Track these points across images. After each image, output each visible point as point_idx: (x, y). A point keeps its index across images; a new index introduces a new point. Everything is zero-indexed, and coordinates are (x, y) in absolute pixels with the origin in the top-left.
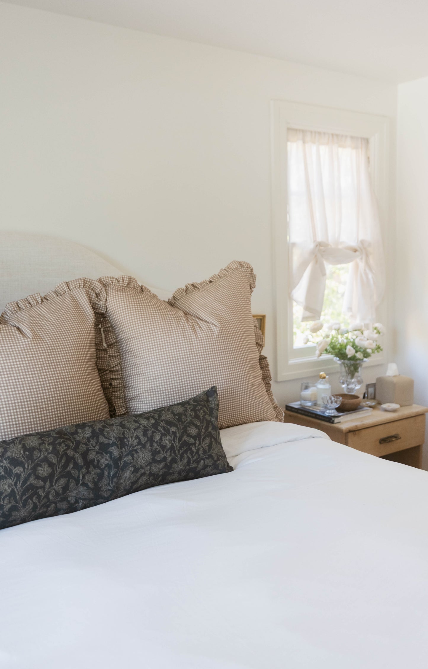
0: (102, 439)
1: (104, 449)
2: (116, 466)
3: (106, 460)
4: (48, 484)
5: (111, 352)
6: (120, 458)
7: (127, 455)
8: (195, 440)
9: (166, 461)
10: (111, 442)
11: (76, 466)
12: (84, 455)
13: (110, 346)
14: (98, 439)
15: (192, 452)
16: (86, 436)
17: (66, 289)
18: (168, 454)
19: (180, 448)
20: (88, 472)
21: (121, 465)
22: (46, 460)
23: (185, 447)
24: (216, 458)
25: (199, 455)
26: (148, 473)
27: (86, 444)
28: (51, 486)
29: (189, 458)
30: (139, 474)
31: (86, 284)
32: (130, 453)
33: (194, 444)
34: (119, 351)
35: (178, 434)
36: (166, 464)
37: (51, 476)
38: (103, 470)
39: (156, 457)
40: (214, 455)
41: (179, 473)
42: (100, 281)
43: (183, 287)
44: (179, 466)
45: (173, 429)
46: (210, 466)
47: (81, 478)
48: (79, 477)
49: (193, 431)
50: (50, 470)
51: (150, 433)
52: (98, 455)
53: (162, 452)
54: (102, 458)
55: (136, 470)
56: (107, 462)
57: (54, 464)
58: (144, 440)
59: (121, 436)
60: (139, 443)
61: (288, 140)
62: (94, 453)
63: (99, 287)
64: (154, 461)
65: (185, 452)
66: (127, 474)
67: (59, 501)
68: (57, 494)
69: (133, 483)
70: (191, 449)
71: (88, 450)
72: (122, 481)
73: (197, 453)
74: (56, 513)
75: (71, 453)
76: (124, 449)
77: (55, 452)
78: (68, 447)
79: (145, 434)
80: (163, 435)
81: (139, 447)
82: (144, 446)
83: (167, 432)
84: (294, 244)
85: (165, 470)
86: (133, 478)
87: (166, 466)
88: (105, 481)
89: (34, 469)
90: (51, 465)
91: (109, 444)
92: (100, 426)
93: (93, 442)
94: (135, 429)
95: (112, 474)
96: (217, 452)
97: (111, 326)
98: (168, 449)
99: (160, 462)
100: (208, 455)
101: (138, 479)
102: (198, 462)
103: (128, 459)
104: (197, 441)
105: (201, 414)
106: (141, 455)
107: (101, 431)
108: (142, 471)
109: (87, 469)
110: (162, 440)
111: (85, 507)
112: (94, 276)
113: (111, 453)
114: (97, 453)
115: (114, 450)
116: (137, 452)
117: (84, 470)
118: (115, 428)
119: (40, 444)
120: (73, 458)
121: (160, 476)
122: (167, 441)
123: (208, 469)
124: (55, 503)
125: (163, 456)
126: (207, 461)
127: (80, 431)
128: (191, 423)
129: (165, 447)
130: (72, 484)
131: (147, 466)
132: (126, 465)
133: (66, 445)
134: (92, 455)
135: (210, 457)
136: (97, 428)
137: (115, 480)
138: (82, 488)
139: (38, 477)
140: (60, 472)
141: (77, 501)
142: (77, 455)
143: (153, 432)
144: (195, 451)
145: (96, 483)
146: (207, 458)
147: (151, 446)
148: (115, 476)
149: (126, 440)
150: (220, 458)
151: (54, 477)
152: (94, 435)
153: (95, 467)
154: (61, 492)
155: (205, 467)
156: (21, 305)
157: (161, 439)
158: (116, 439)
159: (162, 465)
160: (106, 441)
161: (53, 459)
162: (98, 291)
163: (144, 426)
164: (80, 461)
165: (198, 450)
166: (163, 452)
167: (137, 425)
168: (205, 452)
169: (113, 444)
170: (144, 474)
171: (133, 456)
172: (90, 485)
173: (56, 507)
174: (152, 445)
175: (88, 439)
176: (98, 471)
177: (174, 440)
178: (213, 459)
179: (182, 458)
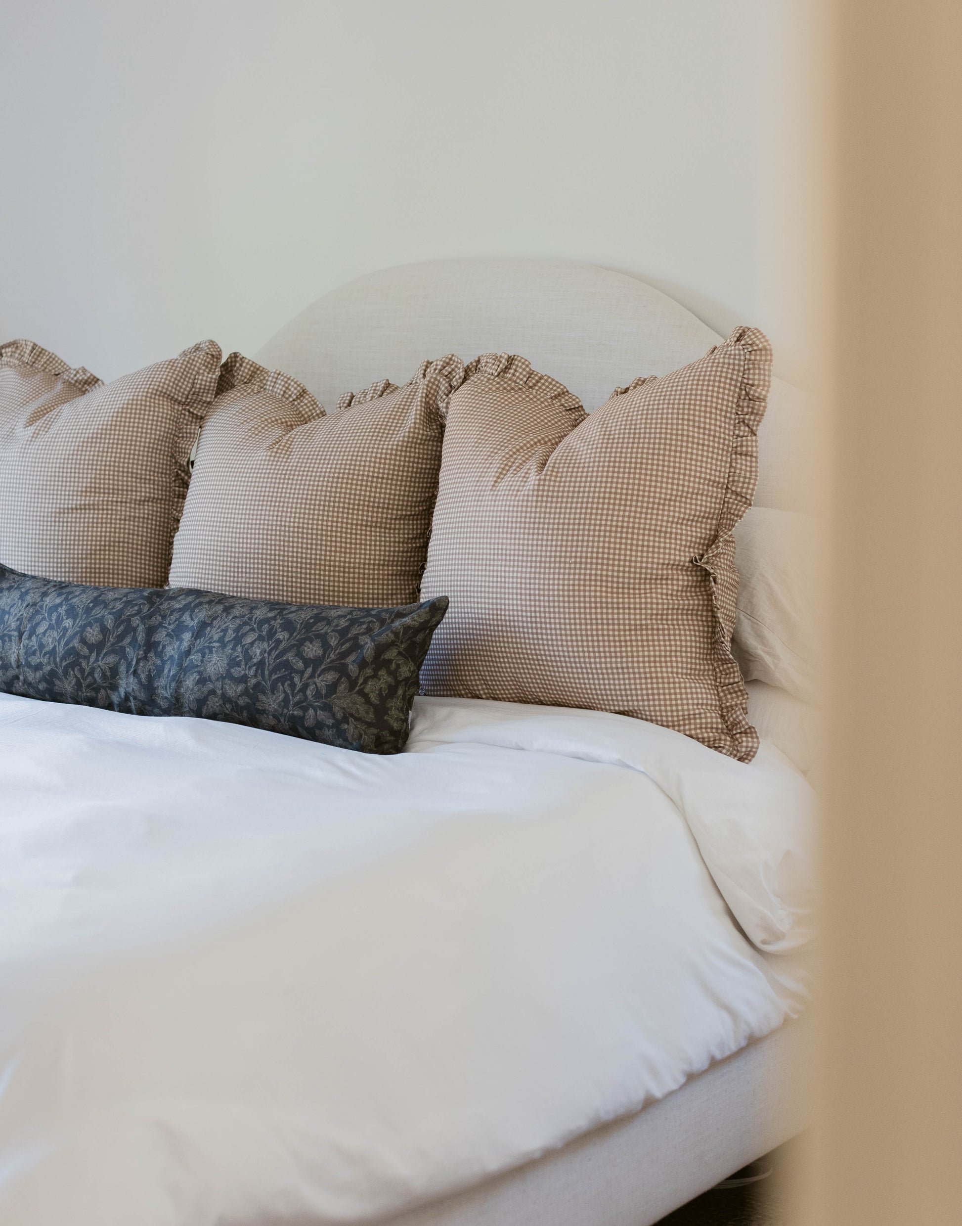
0: (186, 616)
2: (180, 663)
3: (173, 649)
6: (189, 652)
7: (198, 651)
8: (306, 667)
9: (246, 682)
10: (192, 624)
11: (134, 643)
12: (151, 631)
14: (181, 617)
15: (293, 686)
18: (252, 673)
19: (275, 670)
20: (145, 658)
21: (185, 665)
22: (101, 621)
23: (284, 672)
24: (339, 715)
26: (219, 692)
28: (97, 660)
29: (287, 696)
30: (206, 689)
32: (202, 651)
33: (302, 673)
35: (283, 646)
36: (248, 690)
37: (99, 646)
38: (164, 663)
39: (233, 670)
40: (336, 709)
41: (276, 718)
44: (272, 703)
45: (282, 635)
47: (134, 663)
48: (132, 660)
49: (313, 650)
50: (100, 636)
52: (168, 638)
53: (243, 664)
54: (170, 644)
55: (202, 681)
56: (172, 652)
57: (109, 630)
58: (230, 636)
59: (209, 621)
60: (221, 640)
62: (164, 633)
64: (229, 675)
65: (282, 680)
66: (190, 682)
67: (109, 688)
68: (104, 675)
70: (292, 679)
71: (159, 625)
72: (182, 690)
73: (303, 690)
75: (135, 622)
76: (198, 641)
77: (119, 613)
78: (139, 613)
79: (239, 629)
80: (260, 638)
81: (217, 645)
82: (223, 645)
85: (247, 699)
86: (197, 693)
87: (246, 692)
88: (163, 681)
89: (83, 628)
90: (104, 630)
93: (174, 617)
94: (234, 618)
96: (345, 706)
98: (254, 665)
99: (238, 681)
100: (323, 703)
102: (305, 709)
103: (197, 658)
104: (309, 670)
106: (215, 658)
108: (210, 686)
109: (146, 652)
110: (252, 646)
113: (182, 641)
114: (167, 635)
115: (187, 638)
116: (211, 652)
117: (141, 654)
120: (134, 629)
122: (258, 651)
123: (327, 732)
124: (106, 690)
125: (243, 672)
126: (321, 715)
129: (251, 658)
130: (123, 668)
131: (217, 680)
132: (192, 667)
134: (160, 636)
135: (327, 708)
137: (174, 685)
138: (132, 680)
139: (83, 641)
140: (113, 645)
141: (127, 698)
144: (299, 685)
145: (150, 679)
146: (324, 709)
147: (232, 649)
148: (174, 677)
149: (209, 629)
150: (351, 720)
151: (103, 648)
153: (156, 654)
154: (109, 673)
157: (252, 643)
158: (198, 623)
159: (241, 688)
160: (188, 622)
164: (141, 637)
165: (306, 686)
166: (246, 665)
168: (318, 694)
169: (192, 628)
170: (215, 692)
171: (203, 656)
172: (143, 676)
173: (108, 696)
174: (234, 649)
176: (158, 662)
177: (269, 654)
178: (333, 715)
179: (274, 689)
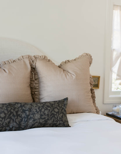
0: (23, 108)
1: (24, 111)
2: (27, 118)
4: (3, 120)
5: (36, 82)
6: (29, 115)
8: (57, 113)
9: (45, 119)
10: (26, 109)
11: (14, 115)
12: (17, 112)
13: (35, 80)
14: (22, 108)
15: (55, 118)
16: (18, 106)
17: (22, 58)
18: (46, 117)
19: (51, 115)
20: (17, 118)
21: (29, 118)
22: (3, 112)
23: (53, 115)
24: (64, 121)
25: (58, 119)
26: (38, 122)
27: (18, 109)
28: (4, 121)
29: (54, 120)
30: (35, 122)
31: (29, 57)
32: (33, 114)
33: (56, 115)
34: (39, 81)
35: (51, 110)
36: (45, 120)
37: (4, 118)
38: (22, 118)
40: (63, 120)
41: (50, 124)
42: (34, 56)
43: (65, 61)
44: (50, 122)
45: (49, 108)
46: (62, 124)
47: (15, 120)
48: (14, 119)
49: (56, 110)
50: (4, 115)
51: (40, 108)
53: (44, 115)
54: (23, 114)
55: (34, 120)
56: (24, 116)
57: (6, 114)
58: (38, 110)
59: (30, 108)
60: (36, 111)
61: (114, 9)
62: (20, 112)
63: (34, 58)
64: (41, 118)
65: (53, 117)
66: (31, 121)
67: (7, 126)
68: (6, 124)
69: (33, 125)
71: (18, 111)
72: (29, 123)
73: (57, 118)
74: (5, 130)
75: (12, 111)
76: (31, 112)
77: (7, 110)
78: (11, 109)
79: (39, 109)
80: (45, 110)
81: (36, 112)
82: (38, 112)
83: (47, 109)
84: (114, 50)
85: (44, 122)
86: (33, 123)
87: (45, 121)
88: (23, 122)
90: (5, 114)
91: (26, 110)
92: (24, 104)
93: (20, 108)
94: (35, 107)
95: (25, 120)
96: (65, 119)
97: (37, 73)
98: (47, 115)
99: (43, 119)
101: (35, 124)
102: (57, 122)
103: (32, 116)
105: (60, 105)
106: (37, 115)
107: (24, 105)
108: (36, 121)
109: (17, 117)
111: (15, 130)
112: (32, 55)
113: (26, 113)
114: (21, 112)
115: (27, 112)
116: (35, 114)
117: (16, 117)
118: (28, 105)
119: (2, 107)
120: (13, 112)
121: (43, 124)
122: (46, 112)
123: (61, 125)
124: (5, 127)
125: (44, 117)
126: (61, 122)
127: (16, 104)
128: (56, 107)
129: (45, 114)
130: (12, 121)
131: (38, 119)
132: (31, 118)
133: (11, 108)
134: (19, 113)
135: (62, 120)
136: (22, 104)
137: (26, 122)
138: (15, 123)
140: (8, 117)
141: (12, 128)
142: (14, 112)
143: (42, 108)
144: (56, 117)
145: (20, 122)
146: (61, 121)
148: (26, 121)
149: (32, 110)
150: (66, 122)
151: (5, 118)
152: (21, 106)
153: (20, 117)
154: (7, 123)
155: (60, 124)
156: (6, 62)
157: (44, 111)
158: (28, 109)
159: (44, 120)
160: (25, 109)
161: (6, 112)
162: (33, 60)
163: (39, 106)
164: (15, 114)
165: (58, 117)
167: (37, 105)
168: (60, 118)
169: (27, 110)
170: (37, 122)
171: (33, 115)
172: (18, 122)
173: (5, 129)
174: (41, 113)
175: (19, 107)
176: (21, 118)
177: (49, 112)
178: (63, 122)
179: (51, 119)
